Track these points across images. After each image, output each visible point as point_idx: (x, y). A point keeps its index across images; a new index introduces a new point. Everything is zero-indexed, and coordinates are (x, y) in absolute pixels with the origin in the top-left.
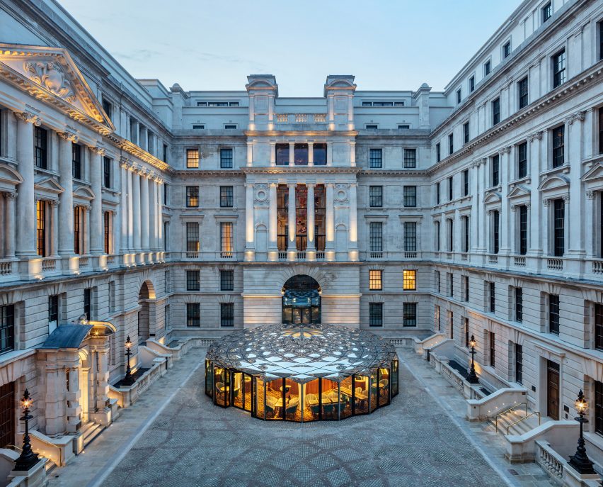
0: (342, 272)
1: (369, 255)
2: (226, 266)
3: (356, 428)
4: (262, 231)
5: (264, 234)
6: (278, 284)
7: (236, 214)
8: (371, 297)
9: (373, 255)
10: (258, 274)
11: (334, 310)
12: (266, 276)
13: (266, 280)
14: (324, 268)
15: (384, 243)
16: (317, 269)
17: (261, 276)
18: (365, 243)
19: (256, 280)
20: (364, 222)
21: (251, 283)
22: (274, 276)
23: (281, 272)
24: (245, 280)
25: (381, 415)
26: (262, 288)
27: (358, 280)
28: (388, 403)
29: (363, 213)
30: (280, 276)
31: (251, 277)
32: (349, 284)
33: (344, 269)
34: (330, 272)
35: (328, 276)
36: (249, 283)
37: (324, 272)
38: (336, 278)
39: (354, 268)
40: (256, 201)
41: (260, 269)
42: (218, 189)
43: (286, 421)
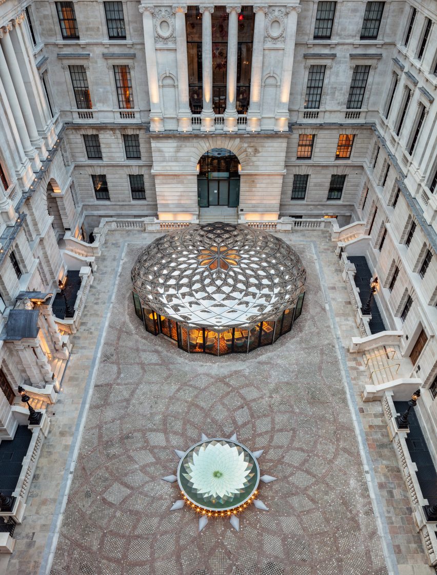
0: (267, 145)
1: (301, 115)
2: (129, 130)
3: (259, 363)
4: (169, 86)
5: (172, 89)
6: (192, 159)
7: (132, 51)
8: (297, 168)
9: (307, 115)
10: (168, 147)
11: (254, 189)
12: (178, 150)
13: (180, 154)
14: (247, 140)
15: (323, 97)
16: (238, 140)
17: (172, 150)
18: (299, 97)
19: (167, 155)
20: (302, 65)
21: (162, 159)
22: (187, 150)
23: (196, 145)
24: (154, 154)
25: (282, 344)
26: (174, 164)
27: (284, 154)
28: (290, 329)
29: (303, 51)
30: (193, 149)
31: (160, 151)
32: (273, 159)
33: (269, 141)
34: (252, 144)
35: (250, 150)
36: (159, 159)
37: (246, 145)
38: (259, 152)
39: (280, 140)
40: (158, 38)
41: (170, 141)
42: (102, 7)
43: (206, 353)
